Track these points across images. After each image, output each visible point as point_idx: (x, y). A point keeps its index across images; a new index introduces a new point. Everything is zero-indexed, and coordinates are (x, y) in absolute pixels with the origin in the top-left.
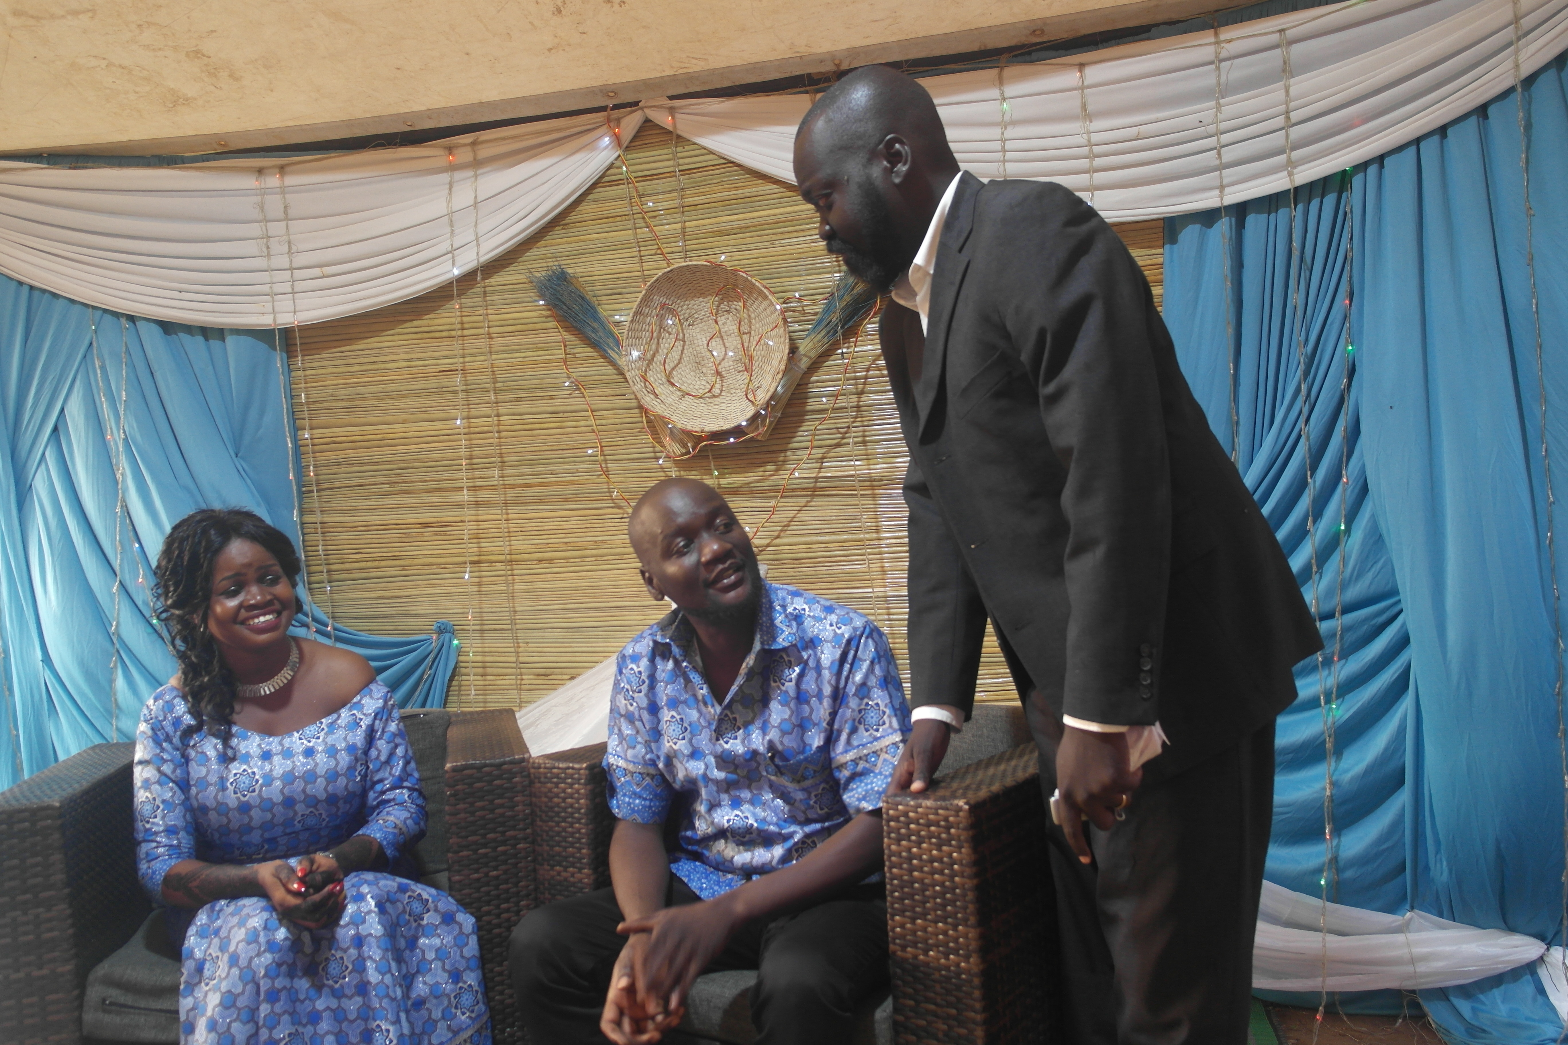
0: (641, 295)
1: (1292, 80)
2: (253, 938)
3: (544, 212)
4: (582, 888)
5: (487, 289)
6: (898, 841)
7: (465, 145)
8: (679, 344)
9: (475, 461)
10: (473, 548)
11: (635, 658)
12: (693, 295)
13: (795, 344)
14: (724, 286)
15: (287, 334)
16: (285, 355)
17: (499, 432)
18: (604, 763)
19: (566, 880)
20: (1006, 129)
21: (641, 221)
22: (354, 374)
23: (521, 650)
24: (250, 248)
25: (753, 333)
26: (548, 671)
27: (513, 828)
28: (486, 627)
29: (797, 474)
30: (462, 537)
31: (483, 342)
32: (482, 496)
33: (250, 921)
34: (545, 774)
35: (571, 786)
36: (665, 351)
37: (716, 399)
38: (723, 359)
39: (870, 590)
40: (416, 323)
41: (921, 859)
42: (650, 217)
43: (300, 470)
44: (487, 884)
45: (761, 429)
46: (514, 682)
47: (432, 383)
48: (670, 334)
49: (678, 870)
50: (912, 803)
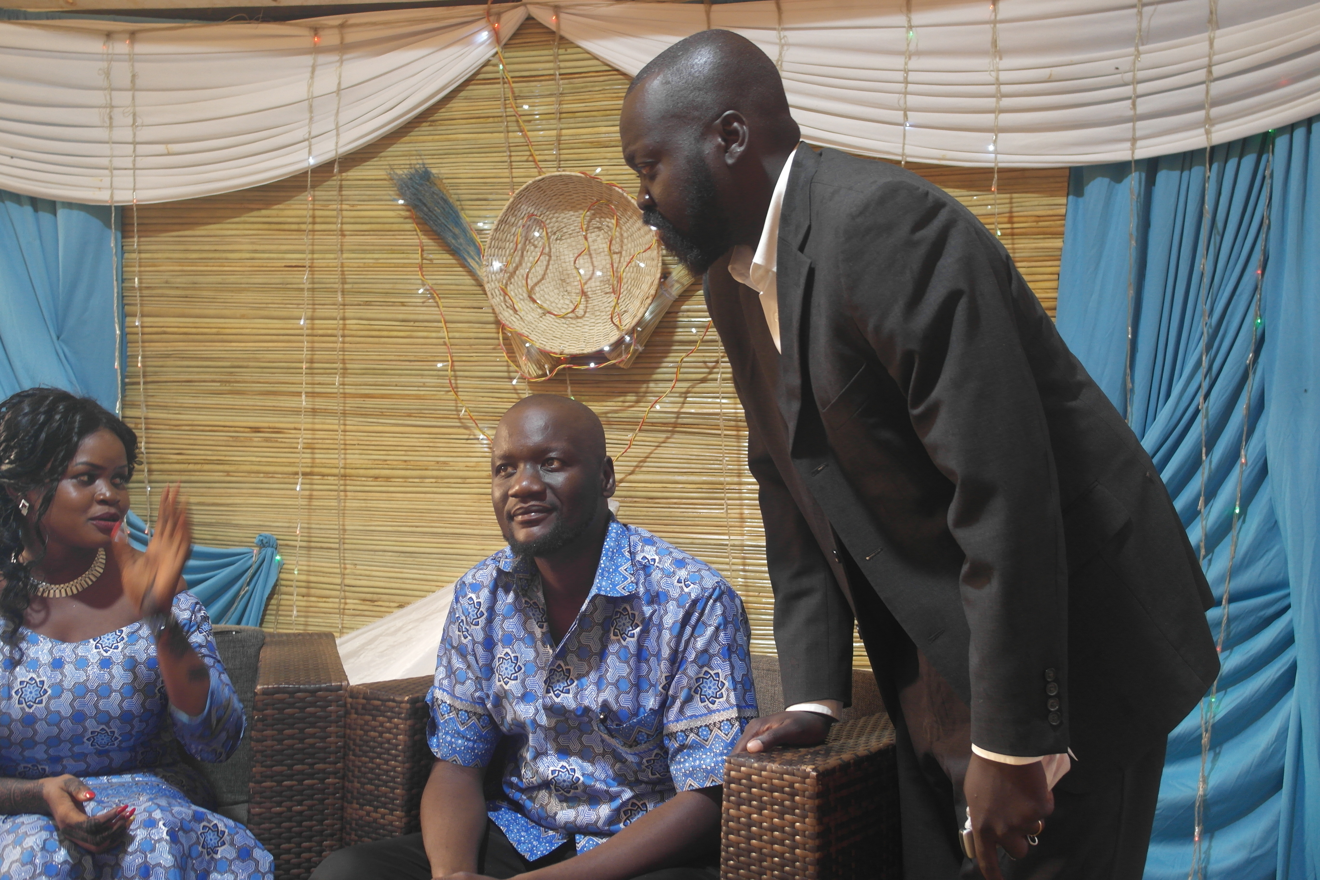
0: (507, 204)
1: (1218, 32)
2: (28, 859)
3: (411, 107)
4: (392, 832)
5: (344, 183)
6: (738, 805)
7: (332, 27)
8: (544, 259)
9: (316, 365)
10: (306, 458)
11: (476, 588)
12: (563, 207)
13: (668, 268)
14: (598, 201)
15: (124, 212)
16: (119, 235)
17: (343, 336)
18: (428, 698)
19: (375, 821)
20: (910, 59)
21: (515, 124)
22: (193, 262)
23: (347, 571)
24: (92, 116)
25: (624, 253)
26: (375, 597)
27: (323, 761)
28: (313, 544)
29: (658, 407)
30: (295, 445)
31: (334, 239)
32: (320, 403)
33: (27, 839)
34: (363, 705)
35: (390, 719)
36: (529, 265)
37: (579, 320)
38: (590, 279)
39: (726, 537)
40: (264, 212)
41: (761, 827)
42: (525, 121)
43: (126, 359)
44: (290, 819)
45: (624, 356)
46: (336, 606)
47: (276, 278)
48: (536, 247)
49: (497, 818)
50: (756, 765)
